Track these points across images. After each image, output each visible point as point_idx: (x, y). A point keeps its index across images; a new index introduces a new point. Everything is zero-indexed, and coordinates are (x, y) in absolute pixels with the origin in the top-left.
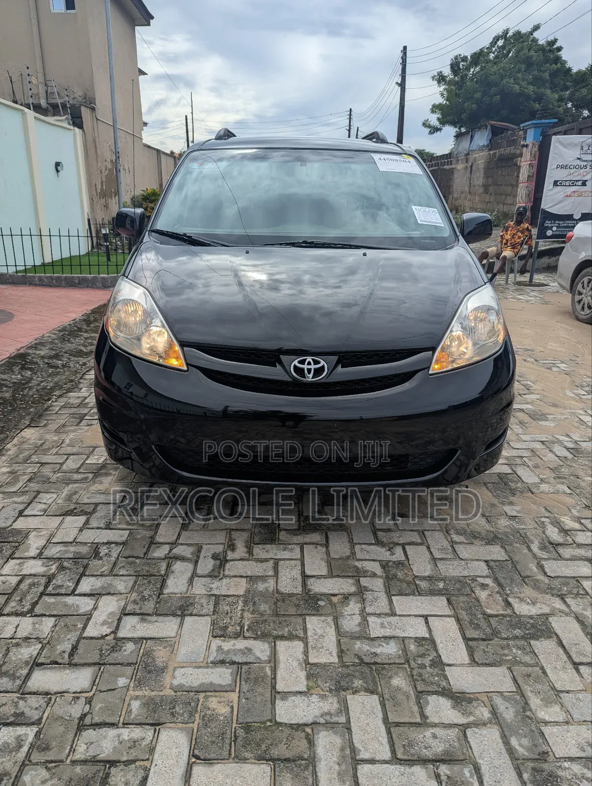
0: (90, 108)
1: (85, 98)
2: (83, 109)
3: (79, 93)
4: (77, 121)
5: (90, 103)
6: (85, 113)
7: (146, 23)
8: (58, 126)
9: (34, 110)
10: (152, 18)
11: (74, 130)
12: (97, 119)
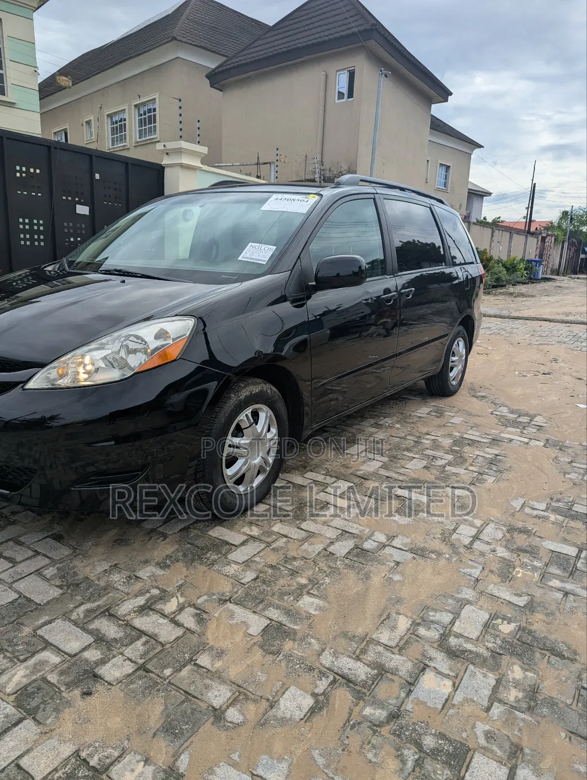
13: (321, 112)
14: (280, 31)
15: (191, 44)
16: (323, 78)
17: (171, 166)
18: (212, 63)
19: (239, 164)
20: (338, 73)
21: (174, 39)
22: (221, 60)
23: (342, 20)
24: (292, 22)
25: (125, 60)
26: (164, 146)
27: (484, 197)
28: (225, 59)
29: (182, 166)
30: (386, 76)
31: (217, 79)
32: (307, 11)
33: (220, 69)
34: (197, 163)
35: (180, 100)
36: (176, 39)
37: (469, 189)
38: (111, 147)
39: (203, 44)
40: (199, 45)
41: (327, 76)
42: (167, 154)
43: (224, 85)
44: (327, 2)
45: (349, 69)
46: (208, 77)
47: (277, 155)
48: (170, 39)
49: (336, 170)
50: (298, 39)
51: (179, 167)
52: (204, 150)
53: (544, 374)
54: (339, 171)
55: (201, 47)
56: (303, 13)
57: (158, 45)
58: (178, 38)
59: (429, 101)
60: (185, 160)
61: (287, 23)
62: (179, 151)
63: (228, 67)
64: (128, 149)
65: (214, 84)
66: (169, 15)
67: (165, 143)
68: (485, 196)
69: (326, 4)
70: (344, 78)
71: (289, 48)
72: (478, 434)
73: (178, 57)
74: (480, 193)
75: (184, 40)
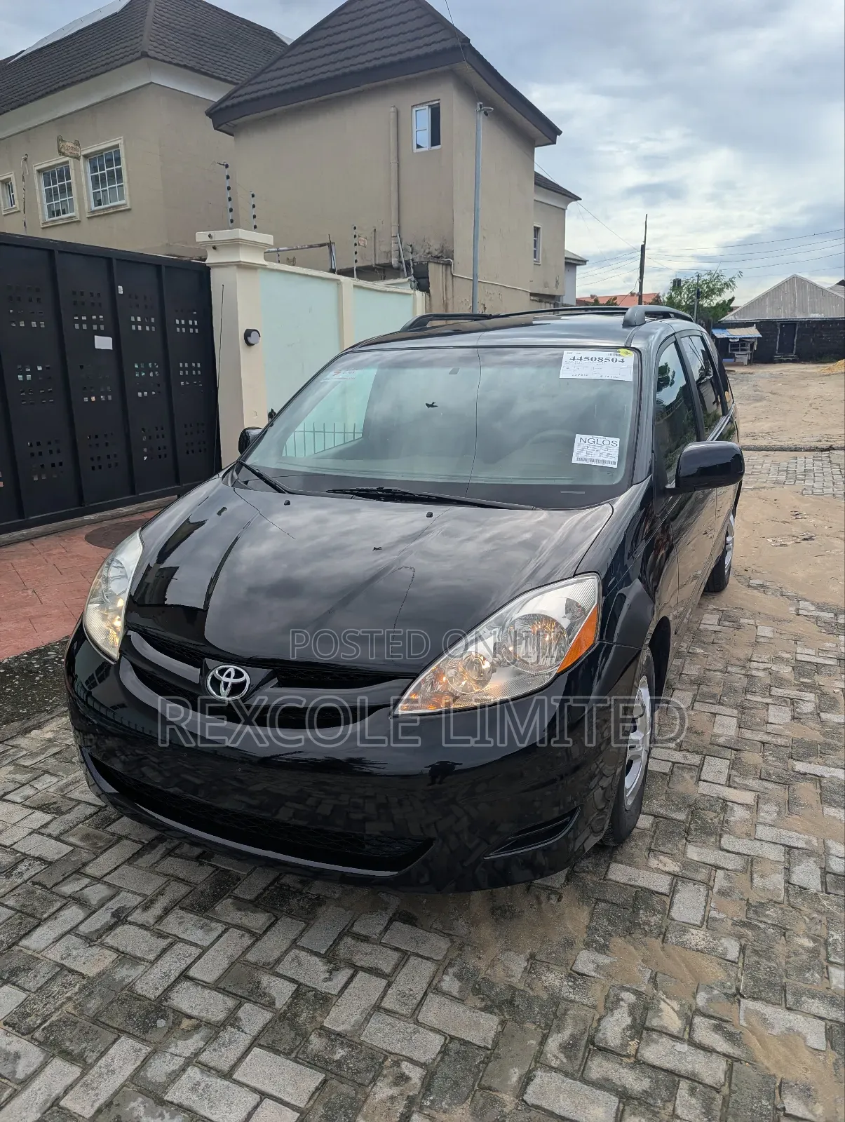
0: (443, 264)
1: (442, 252)
2: (432, 267)
3: (435, 247)
4: (423, 281)
5: (445, 258)
6: (435, 272)
7: (550, 141)
8: (389, 292)
9: (358, 277)
10: (559, 133)
11: (414, 294)
12: (453, 276)
13: (394, 166)
14: (316, 45)
15: (170, 63)
16: (393, 116)
17: (220, 265)
18: (214, 95)
19: (286, 248)
20: (414, 110)
21: (145, 55)
22: (228, 88)
23: (412, 31)
24: (331, 31)
25: (64, 87)
26: (210, 236)
27: (578, 267)
28: (232, 87)
29: (240, 266)
30: (486, 114)
31: (223, 117)
32: (352, 16)
33: (229, 103)
34: (259, 260)
35: (227, 166)
36: (148, 56)
37: (566, 258)
38: (48, 219)
39: (191, 64)
40: (182, 63)
41: (397, 113)
42: (214, 248)
43: (235, 126)
44: (380, 3)
45: (431, 104)
46: (210, 114)
47: (355, 236)
48: (138, 55)
49: (422, 250)
50: (348, 58)
51: (235, 267)
52: (268, 239)
53: (805, 539)
54: (427, 251)
55: (185, 67)
56: (345, 18)
57: (118, 63)
58: (150, 53)
59: (530, 143)
60: (245, 257)
61: (323, 33)
62: (235, 244)
63: (241, 99)
64: (79, 222)
65: (220, 125)
66: (116, 14)
67: (212, 233)
68: (579, 265)
69: (380, 6)
70: (423, 118)
71: (337, 73)
72: (812, 652)
73: (152, 83)
74: (572, 261)
75: (160, 56)
